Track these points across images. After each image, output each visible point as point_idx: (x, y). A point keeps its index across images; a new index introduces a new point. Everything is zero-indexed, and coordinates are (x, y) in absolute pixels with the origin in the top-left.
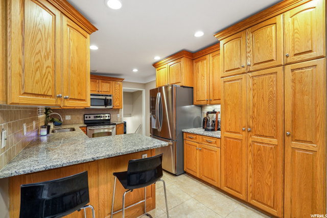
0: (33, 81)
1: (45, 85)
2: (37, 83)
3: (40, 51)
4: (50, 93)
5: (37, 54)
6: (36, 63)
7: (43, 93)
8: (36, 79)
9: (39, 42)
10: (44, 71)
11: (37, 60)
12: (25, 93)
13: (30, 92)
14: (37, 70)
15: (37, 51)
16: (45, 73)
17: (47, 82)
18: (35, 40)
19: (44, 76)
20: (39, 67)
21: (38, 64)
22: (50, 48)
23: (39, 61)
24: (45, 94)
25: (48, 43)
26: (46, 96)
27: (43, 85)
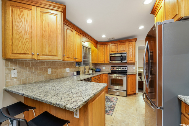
0: (18, 47)
1: (24, 48)
2: (19, 48)
3: (21, 32)
4: (27, 52)
5: (20, 33)
6: (19, 38)
7: (23, 53)
8: (19, 45)
9: (21, 27)
10: (24, 42)
11: (20, 36)
12: (13, 53)
13: (16, 53)
14: (20, 41)
15: (20, 32)
16: (25, 42)
17: (26, 46)
18: (19, 27)
19: (24, 44)
20: (21, 40)
21: (20, 38)
22: (28, 29)
23: (21, 36)
24: (25, 53)
25: (27, 26)
26: (26, 54)
27: (23, 49)
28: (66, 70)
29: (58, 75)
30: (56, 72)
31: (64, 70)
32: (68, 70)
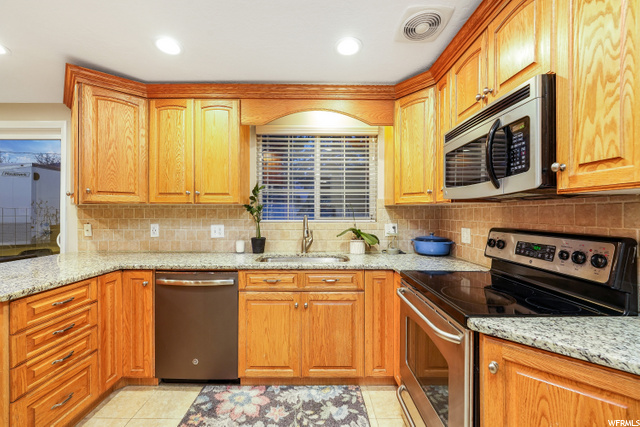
28: (209, 232)
29: (178, 243)
30: (173, 234)
31: (202, 229)
32: (217, 230)
